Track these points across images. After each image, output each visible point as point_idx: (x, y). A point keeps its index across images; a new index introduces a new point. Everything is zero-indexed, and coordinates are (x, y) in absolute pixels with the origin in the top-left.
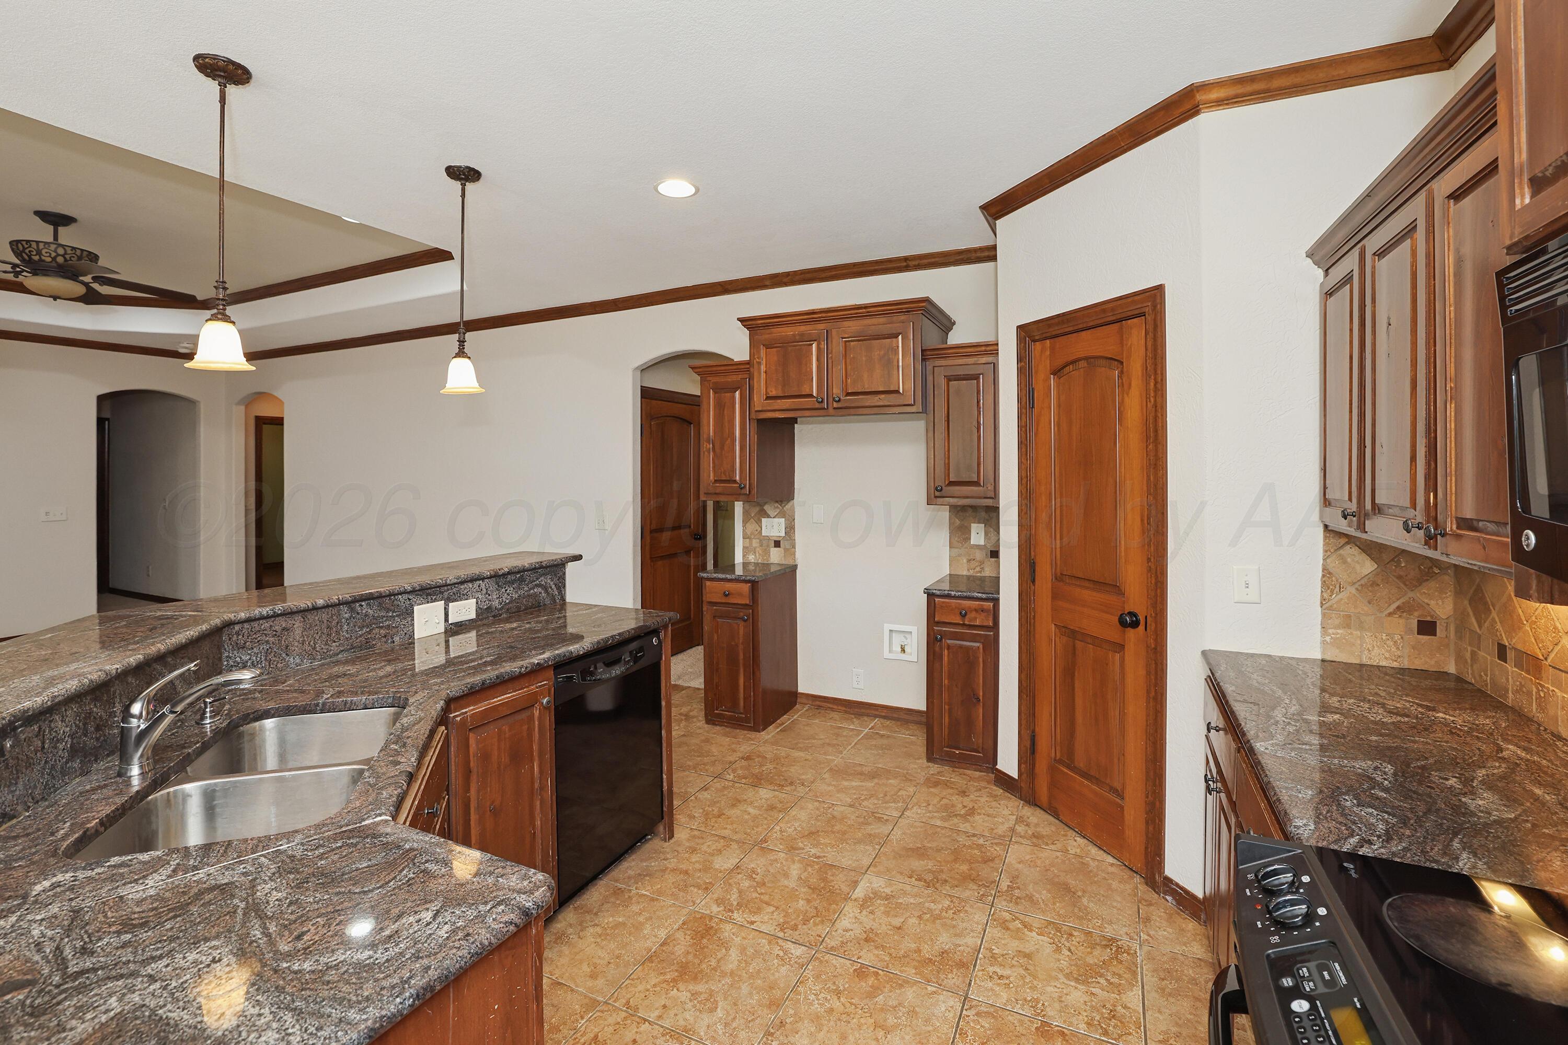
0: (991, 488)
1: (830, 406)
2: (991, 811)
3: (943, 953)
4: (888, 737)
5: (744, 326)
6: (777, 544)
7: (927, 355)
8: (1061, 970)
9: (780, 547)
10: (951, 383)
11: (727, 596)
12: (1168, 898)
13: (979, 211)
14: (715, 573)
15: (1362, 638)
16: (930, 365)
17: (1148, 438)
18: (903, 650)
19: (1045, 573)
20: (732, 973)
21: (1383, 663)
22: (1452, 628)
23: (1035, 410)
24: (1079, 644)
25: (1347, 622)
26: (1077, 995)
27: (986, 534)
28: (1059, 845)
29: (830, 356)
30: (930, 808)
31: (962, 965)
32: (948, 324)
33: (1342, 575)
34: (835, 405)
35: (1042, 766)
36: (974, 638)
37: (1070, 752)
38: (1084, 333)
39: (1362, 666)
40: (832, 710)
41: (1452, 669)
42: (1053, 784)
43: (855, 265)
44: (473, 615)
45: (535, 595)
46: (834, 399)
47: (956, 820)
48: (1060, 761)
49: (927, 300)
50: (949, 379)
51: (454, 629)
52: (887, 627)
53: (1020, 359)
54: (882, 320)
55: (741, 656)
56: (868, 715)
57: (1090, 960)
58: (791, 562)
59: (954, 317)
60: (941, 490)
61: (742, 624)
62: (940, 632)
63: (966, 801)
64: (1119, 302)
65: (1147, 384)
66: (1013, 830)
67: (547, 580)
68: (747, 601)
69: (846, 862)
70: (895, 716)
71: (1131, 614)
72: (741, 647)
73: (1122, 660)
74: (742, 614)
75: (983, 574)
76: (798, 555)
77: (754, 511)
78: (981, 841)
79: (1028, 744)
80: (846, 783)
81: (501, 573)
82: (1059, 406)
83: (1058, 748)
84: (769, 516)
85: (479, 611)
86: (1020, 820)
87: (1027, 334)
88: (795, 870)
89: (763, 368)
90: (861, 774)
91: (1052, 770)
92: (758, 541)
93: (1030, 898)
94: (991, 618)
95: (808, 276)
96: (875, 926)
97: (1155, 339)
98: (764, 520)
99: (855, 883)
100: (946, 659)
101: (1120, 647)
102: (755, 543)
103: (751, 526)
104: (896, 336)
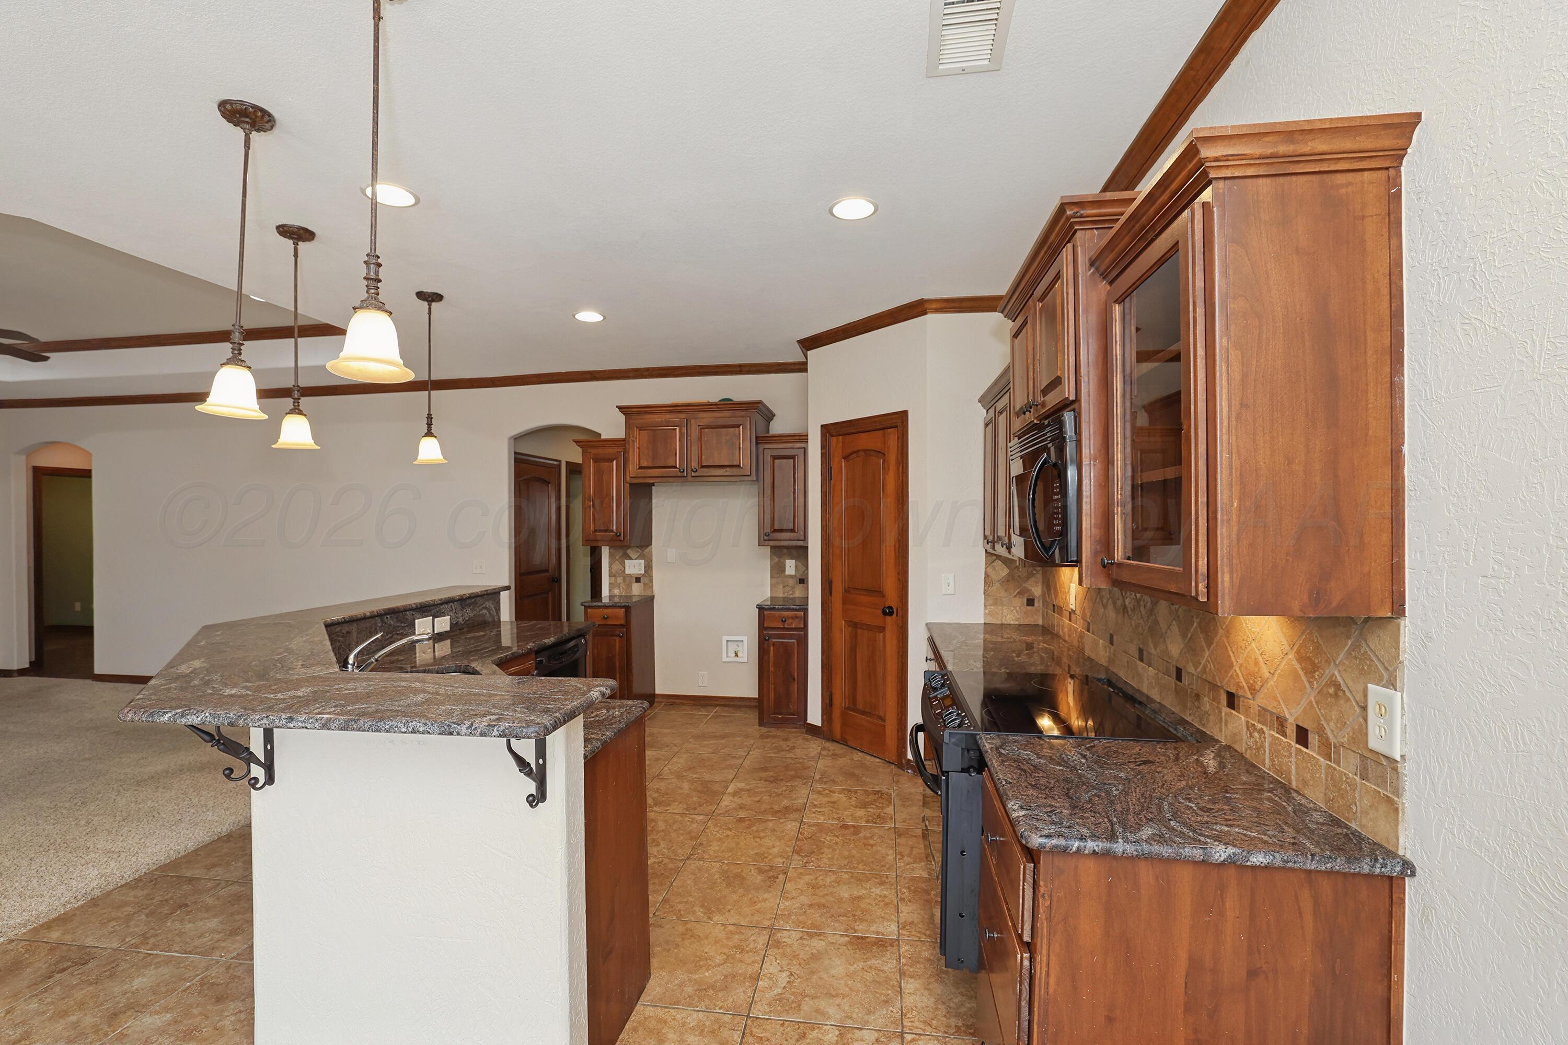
0: (802, 533)
1: (689, 474)
2: (805, 746)
3: (786, 808)
4: (728, 716)
5: (622, 412)
6: (638, 580)
7: (760, 440)
8: (852, 805)
9: (640, 582)
10: (776, 461)
11: (605, 619)
12: (909, 771)
13: (797, 344)
14: (592, 602)
15: (1002, 610)
16: (761, 447)
17: (898, 501)
18: (736, 655)
19: (838, 588)
20: (663, 831)
21: (1012, 623)
22: (1041, 602)
23: (832, 482)
24: (859, 631)
25: (995, 603)
26: (861, 813)
27: (796, 567)
28: (848, 757)
29: (689, 438)
30: (766, 749)
31: (797, 810)
32: (770, 415)
33: (994, 576)
34: (693, 474)
35: (837, 713)
36: (791, 637)
37: (854, 701)
38: (862, 435)
39: (1002, 624)
40: (683, 704)
41: (1040, 623)
42: (844, 724)
43: (701, 367)
44: (448, 629)
45: (484, 615)
46: (692, 470)
47: (783, 753)
48: (848, 708)
49: (760, 402)
50: (775, 458)
51: (438, 638)
52: (725, 638)
53: (823, 448)
54: (727, 414)
55: (617, 664)
56: (711, 705)
57: (867, 800)
58: (649, 594)
59: (774, 412)
60: (769, 535)
61: (617, 639)
62: (768, 635)
63: (789, 743)
64: (885, 418)
65: (898, 469)
66: (820, 754)
67: (489, 604)
68: (623, 622)
69: (717, 778)
70: (732, 703)
71: (890, 607)
72: (617, 657)
73: (884, 638)
74: (617, 632)
75: (794, 596)
76: (655, 588)
77: (619, 554)
78: (801, 760)
79: (828, 701)
80: (706, 742)
81: (464, 597)
82: (847, 479)
83: (847, 700)
84: (631, 559)
85: (452, 625)
86: (824, 749)
87: (828, 431)
88: (686, 786)
89: (637, 445)
90: (716, 737)
91: (843, 714)
92: (622, 578)
93: (833, 781)
94: (802, 622)
95: (664, 372)
96: (743, 802)
97: (903, 441)
98: (626, 561)
99: (727, 787)
100: (772, 653)
101: (882, 629)
102: (619, 580)
103: (617, 566)
104: (738, 426)
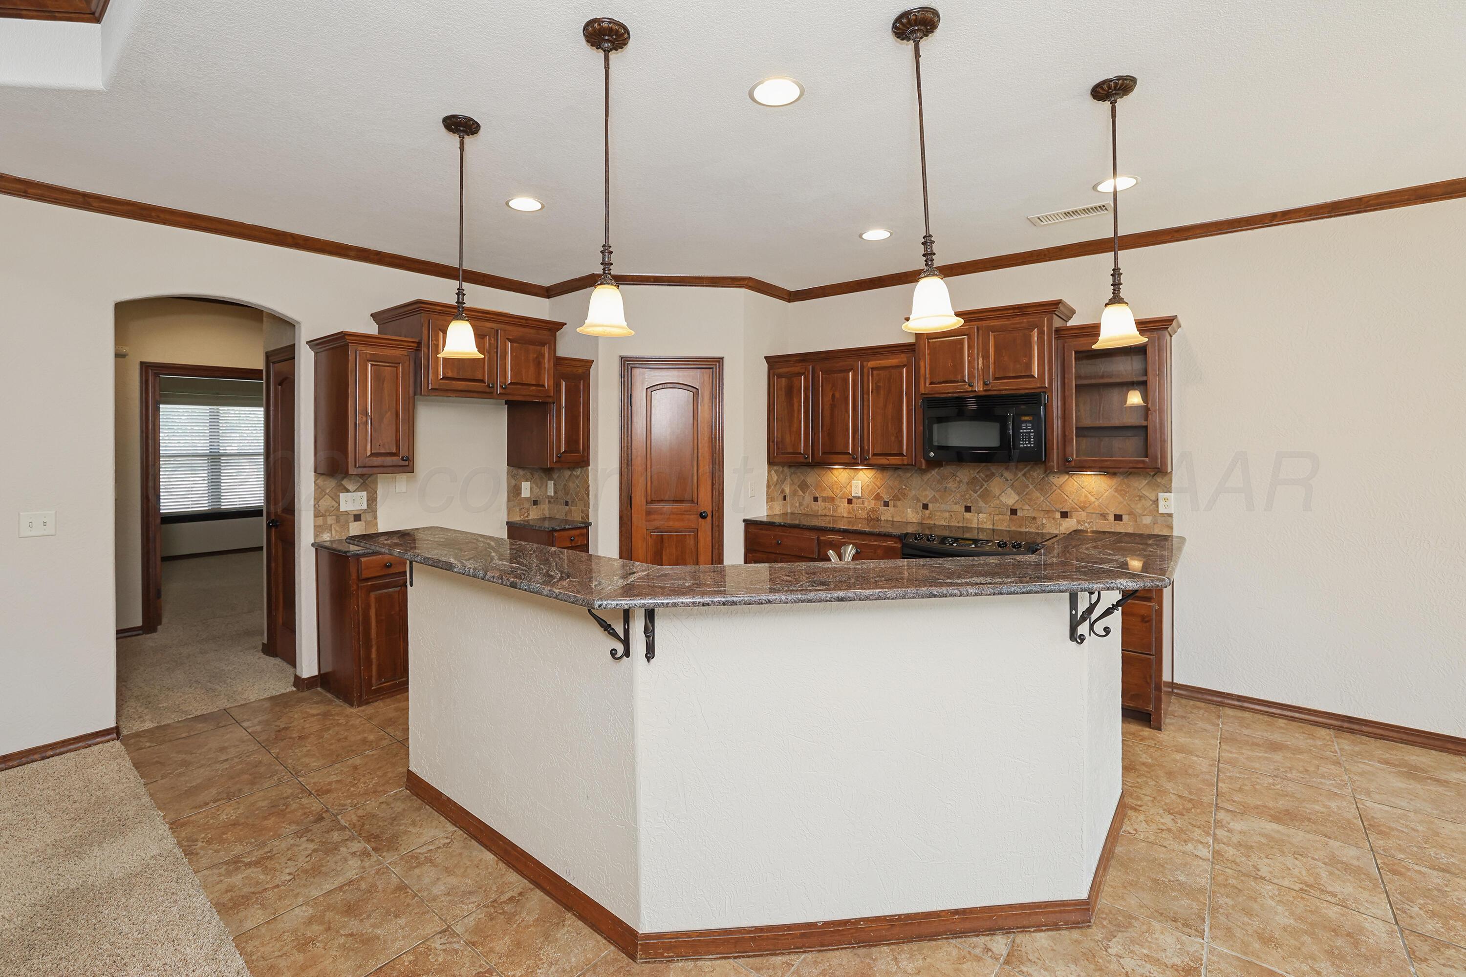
0: (585, 455)
1: (497, 391)
6: (357, 518)
9: (360, 520)
11: (389, 567)
19: (640, 501)
23: (633, 408)
25: (772, 500)
29: (496, 350)
33: (771, 481)
34: (501, 391)
46: (501, 386)
53: (622, 377)
54: (532, 331)
60: (560, 457)
65: (713, 402)
71: (704, 512)
74: (402, 582)
76: (382, 526)
77: (330, 487)
84: (348, 491)
87: (629, 362)
92: (334, 517)
94: (586, 539)
97: (719, 381)
98: (343, 493)
101: (695, 530)
102: (330, 520)
103: (326, 503)
104: (544, 345)
